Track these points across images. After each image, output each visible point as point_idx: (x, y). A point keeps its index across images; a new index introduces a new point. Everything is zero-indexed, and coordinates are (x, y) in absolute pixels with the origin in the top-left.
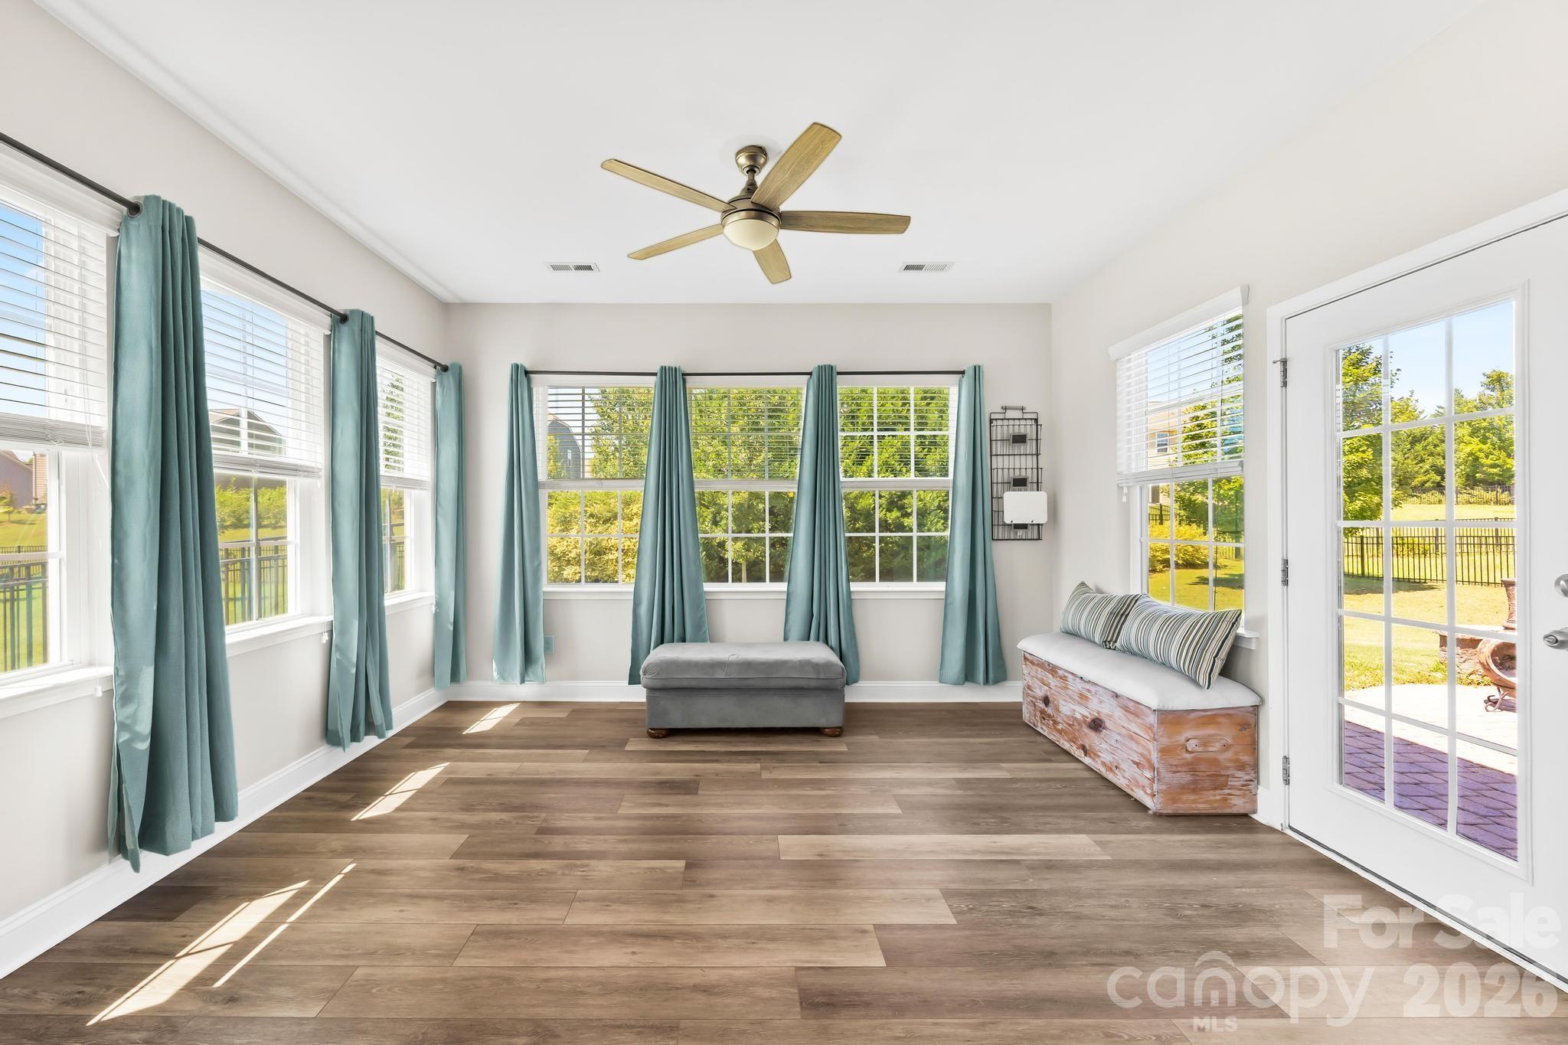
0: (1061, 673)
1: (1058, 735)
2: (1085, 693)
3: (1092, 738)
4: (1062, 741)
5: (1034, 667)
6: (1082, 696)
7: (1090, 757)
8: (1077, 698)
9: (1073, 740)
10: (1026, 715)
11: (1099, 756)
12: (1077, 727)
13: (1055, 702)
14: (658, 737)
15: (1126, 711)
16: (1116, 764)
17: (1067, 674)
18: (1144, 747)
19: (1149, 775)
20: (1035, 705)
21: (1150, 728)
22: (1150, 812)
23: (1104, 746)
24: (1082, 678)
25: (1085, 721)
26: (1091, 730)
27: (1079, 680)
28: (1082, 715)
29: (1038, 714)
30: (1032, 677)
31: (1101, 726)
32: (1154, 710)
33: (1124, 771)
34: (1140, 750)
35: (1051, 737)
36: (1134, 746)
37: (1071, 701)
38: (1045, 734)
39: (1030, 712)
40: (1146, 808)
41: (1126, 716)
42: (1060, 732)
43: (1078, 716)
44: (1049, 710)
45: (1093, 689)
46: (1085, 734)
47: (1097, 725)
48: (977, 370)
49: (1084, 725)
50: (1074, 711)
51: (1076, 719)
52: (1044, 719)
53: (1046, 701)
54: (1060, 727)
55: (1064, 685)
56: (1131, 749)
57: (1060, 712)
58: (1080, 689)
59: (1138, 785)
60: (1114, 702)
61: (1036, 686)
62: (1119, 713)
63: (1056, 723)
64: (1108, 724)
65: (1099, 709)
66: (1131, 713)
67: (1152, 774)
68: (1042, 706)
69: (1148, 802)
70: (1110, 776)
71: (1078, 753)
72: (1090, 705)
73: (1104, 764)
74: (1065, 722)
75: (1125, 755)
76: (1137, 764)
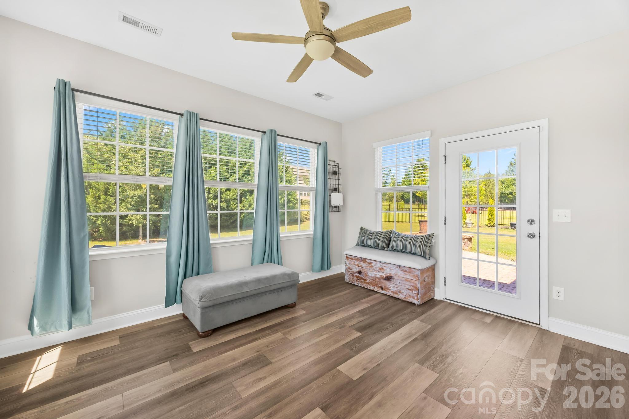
0: (368, 261)
1: (366, 285)
2: (383, 267)
3: (387, 283)
4: (368, 287)
5: (353, 261)
6: (380, 269)
7: (385, 290)
8: (378, 270)
9: (376, 285)
10: (347, 279)
11: (390, 290)
12: (377, 280)
13: (365, 273)
14: (208, 336)
15: (404, 271)
16: (399, 291)
17: (372, 262)
18: (413, 283)
19: (416, 292)
20: (353, 275)
21: (417, 276)
22: (416, 305)
23: (392, 285)
24: (380, 262)
25: (382, 278)
26: (385, 281)
27: (379, 263)
28: (380, 275)
29: (355, 278)
30: (351, 264)
31: (391, 278)
32: (419, 270)
33: (403, 293)
34: (412, 284)
35: (363, 286)
36: (408, 283)
37: (374, 271)
38: (359, 285)
39: (350, 278)
40: (415, 304)
41: (404, 273)
42: (368, 283)
43: (378, 276)
44: (362, 276)
45: (387, 266)
46: (382, 282)
47: (389, 278)
48: (326, 143)
49: (381, 279)
50: (376, 274)
51: (377, 277)
52: (358, 279)
53: (360, 272)
54: (368, 281)
55: (370, 266)
56: (407, 285)
57: (368, 276)
58: (380, 266)
59: (410, 296)
60: (398, 269)
61: (353, 267)
62: (400, 273)
63: (365, 280)
64: (395, 277)
65: (390, 273)
66: (407, 272)
67: (418, 292)
68: (357, 275)
69: (416, 302)
70: (396, 296)
71: (380, 290)
72: (385, 271)
73: (392, 292)
74: (370, 279)
75: (404, 287)
76: (410, 290)
